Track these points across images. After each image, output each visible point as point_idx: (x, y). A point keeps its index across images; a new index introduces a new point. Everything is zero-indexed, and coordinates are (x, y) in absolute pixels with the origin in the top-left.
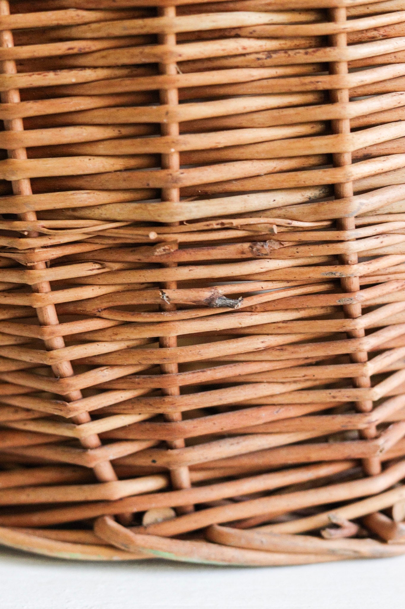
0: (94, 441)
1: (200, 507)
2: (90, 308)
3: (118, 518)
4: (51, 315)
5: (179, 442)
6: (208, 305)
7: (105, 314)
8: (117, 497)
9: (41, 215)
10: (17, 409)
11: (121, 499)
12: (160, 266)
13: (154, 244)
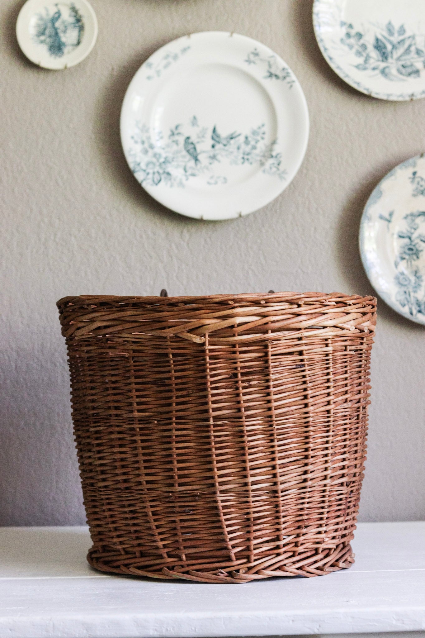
0: (162, 547)
1: (188, 565)
2: (159, 512)
3: (168, 568)
4: (150, 514)
5: (182, 548)
6: (184, 512)
7: (163, 514)
8: (167, 562)
9: (148, 489)
10: (145, 539)
11: (168, 562)
12: (173, 502)
13: (171, 497)
